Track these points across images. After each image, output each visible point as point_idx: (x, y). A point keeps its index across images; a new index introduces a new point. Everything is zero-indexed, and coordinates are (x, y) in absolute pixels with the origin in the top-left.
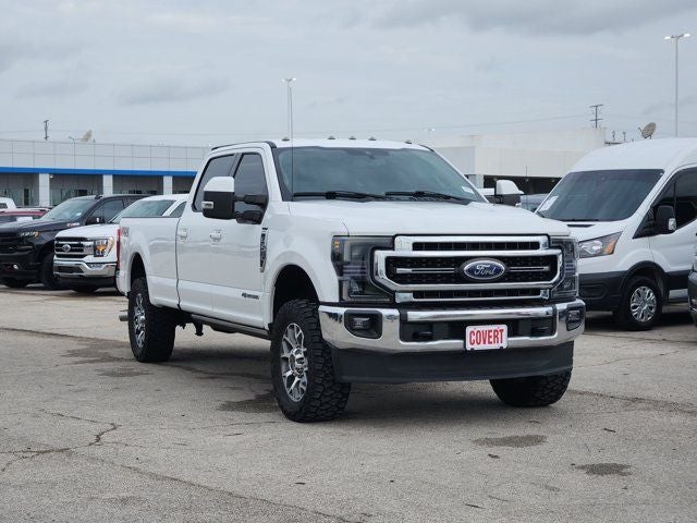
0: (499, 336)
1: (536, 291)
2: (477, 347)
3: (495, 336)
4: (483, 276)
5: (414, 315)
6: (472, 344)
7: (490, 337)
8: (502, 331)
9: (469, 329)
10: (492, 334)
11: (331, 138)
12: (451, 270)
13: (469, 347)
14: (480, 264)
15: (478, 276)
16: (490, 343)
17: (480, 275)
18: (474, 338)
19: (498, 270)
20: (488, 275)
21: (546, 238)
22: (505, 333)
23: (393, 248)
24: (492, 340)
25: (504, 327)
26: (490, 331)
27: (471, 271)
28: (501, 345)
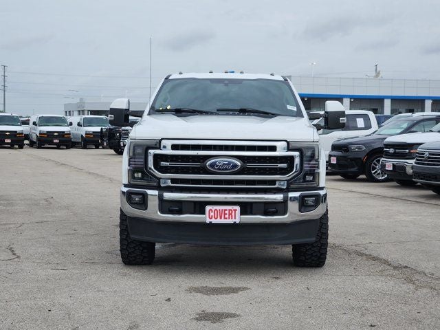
0: (233, 214)
1: (273, 182)
2: (214, 221)
3: (229, 214)
4: (222, 170)
5: (168, 196)
6: (211, 218)
7: (225, 214)
8: (235, 210)
9: (208, 208)
10: (227, 212)
11: (211, 72)
12: (197, 165)
13: (208, 221)
14: (219, 161)
15: (218, 169)
16: (225, 218)
17: (219, 169)
18: (212, 214)
19: (235, 166)
20: (226, 169)
21: (285, 143)
22: (238, 212)
23: (159, 148)
24: (227, 216)
25: (238, 208)
26: (226, 210)
27: (212, 165)
28: (235, 221)
